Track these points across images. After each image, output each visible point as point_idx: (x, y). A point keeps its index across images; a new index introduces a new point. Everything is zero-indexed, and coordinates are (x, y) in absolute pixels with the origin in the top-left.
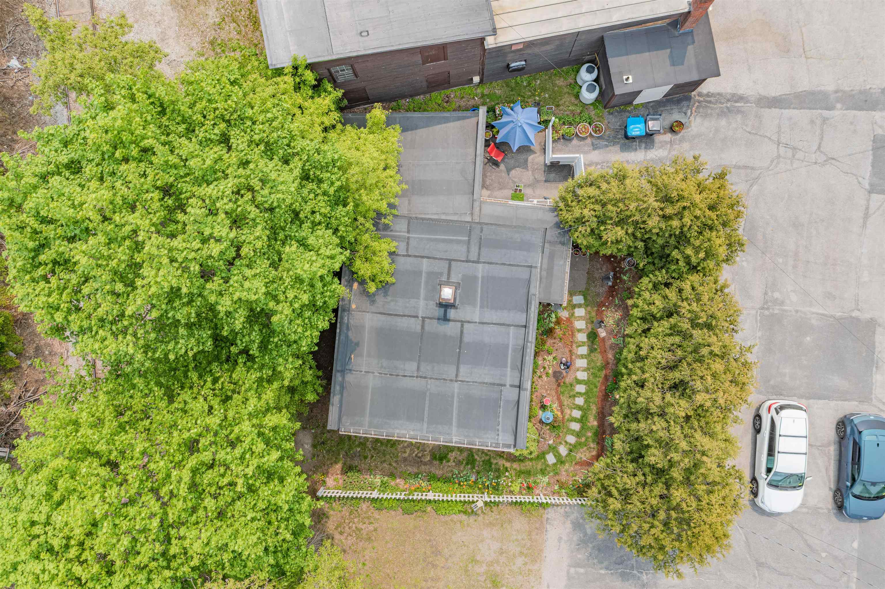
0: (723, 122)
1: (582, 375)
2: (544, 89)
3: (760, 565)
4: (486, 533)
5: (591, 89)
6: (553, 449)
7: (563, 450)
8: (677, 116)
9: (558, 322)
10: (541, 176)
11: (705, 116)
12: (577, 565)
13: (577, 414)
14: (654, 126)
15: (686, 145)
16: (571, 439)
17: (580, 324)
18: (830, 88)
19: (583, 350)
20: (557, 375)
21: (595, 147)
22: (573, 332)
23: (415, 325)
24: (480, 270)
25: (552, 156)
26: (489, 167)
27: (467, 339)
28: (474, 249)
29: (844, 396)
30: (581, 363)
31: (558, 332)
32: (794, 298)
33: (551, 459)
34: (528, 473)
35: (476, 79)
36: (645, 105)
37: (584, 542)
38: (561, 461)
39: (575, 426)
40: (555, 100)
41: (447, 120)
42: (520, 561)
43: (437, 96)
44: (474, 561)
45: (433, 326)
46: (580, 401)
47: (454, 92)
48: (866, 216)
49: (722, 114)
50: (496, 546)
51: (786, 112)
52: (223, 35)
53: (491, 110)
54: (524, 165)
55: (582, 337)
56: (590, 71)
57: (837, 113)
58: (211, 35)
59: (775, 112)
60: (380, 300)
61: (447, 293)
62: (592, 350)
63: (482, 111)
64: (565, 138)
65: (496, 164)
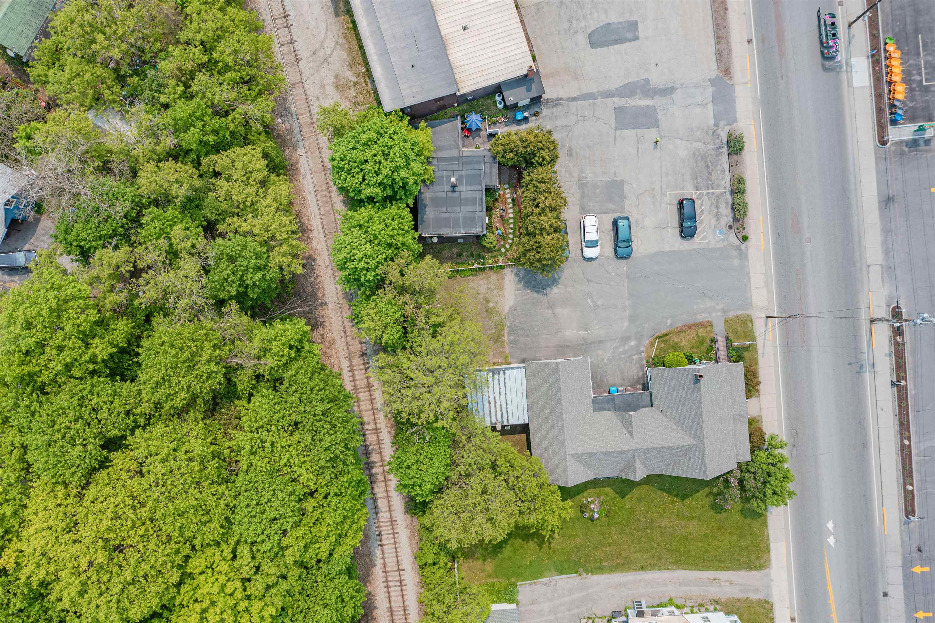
0: (555, 109)
1: (511, 216)
2: (483, 105)
3: (589, 281)
4: (481, 282)
5: (500, 103)
6: (504, 246)
7: (508, 246)
8: (537, 109)
9: (499, 195)
10: (486, 140)
11: (548, 108)
12: (518, 290)
13: (511, 231)
14: (526, 114)
15: (541, 120)
16: (510, 241)
17: (508, 196)
18: (596, 91)
19: (511, 206)
20: (502, 217)
21: (506, 126)
22: (506, 199)
23: (444, 195)
24: (464, 173)
25: (489, 131)
26: (466, 139)
27: (462, 197)
28: (461, 165)
29: (614, 211)
30: (511, 211)
31: (500, 200)
32: (590, 175)
33: (503, 250)
34: (495, 257)
35: (456, 105)
36: (524, 106)
37: (520, 281)
38: (507, 250)
39: (511, 236)
40: (488, 109)
41: (446, 123)
42: (495, 292)
43: (442, 113)
44: (478, 294)
45: (450, 194)
46: (512, 226)
47: (448, 111)
48: (615, 139)
49: (554, 106)
50: (485, 287)
51: (579, 103)
52: (358, 100)
53: (463, 116)
54: (479, 136)
55: (510, 201)
56: (499, 96)
57: (599, 101)
58: (353, 101)
59: (574, 103)
60: (431, 187)
61: (453, 179)
62: (514, 205)
63: (459, 117)
64: (494, 124)
65: (468, 137)
